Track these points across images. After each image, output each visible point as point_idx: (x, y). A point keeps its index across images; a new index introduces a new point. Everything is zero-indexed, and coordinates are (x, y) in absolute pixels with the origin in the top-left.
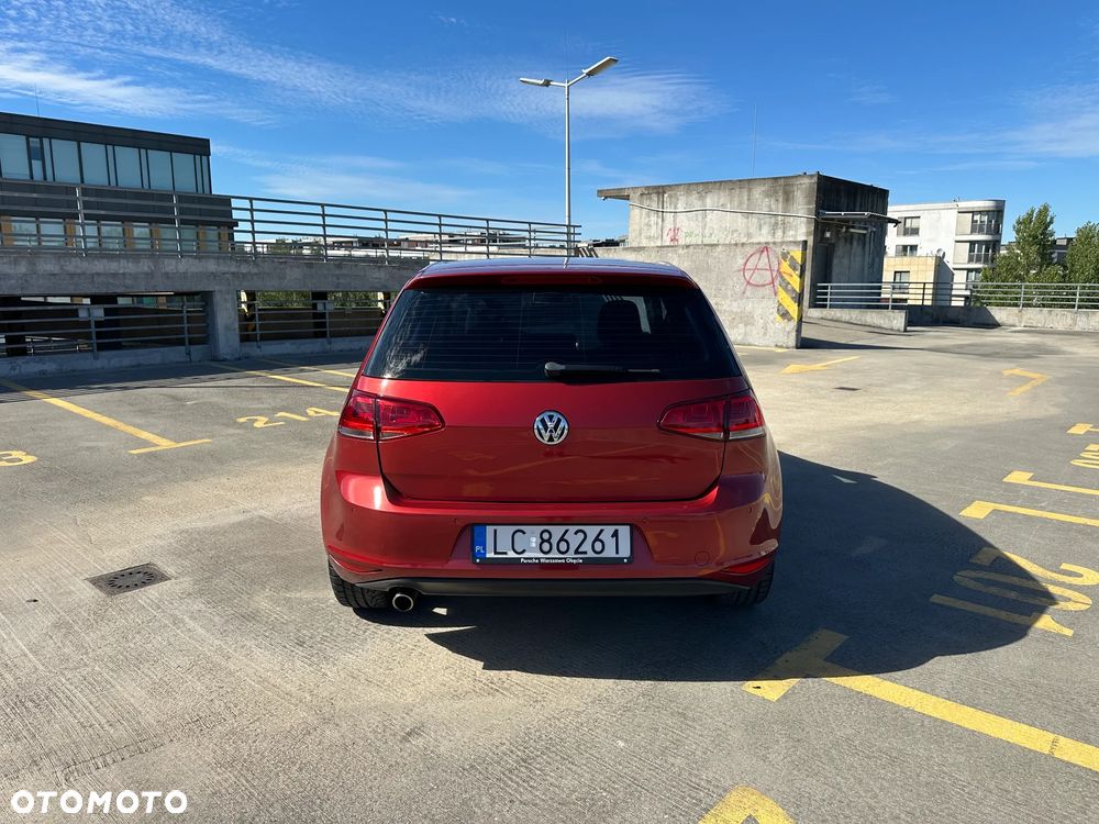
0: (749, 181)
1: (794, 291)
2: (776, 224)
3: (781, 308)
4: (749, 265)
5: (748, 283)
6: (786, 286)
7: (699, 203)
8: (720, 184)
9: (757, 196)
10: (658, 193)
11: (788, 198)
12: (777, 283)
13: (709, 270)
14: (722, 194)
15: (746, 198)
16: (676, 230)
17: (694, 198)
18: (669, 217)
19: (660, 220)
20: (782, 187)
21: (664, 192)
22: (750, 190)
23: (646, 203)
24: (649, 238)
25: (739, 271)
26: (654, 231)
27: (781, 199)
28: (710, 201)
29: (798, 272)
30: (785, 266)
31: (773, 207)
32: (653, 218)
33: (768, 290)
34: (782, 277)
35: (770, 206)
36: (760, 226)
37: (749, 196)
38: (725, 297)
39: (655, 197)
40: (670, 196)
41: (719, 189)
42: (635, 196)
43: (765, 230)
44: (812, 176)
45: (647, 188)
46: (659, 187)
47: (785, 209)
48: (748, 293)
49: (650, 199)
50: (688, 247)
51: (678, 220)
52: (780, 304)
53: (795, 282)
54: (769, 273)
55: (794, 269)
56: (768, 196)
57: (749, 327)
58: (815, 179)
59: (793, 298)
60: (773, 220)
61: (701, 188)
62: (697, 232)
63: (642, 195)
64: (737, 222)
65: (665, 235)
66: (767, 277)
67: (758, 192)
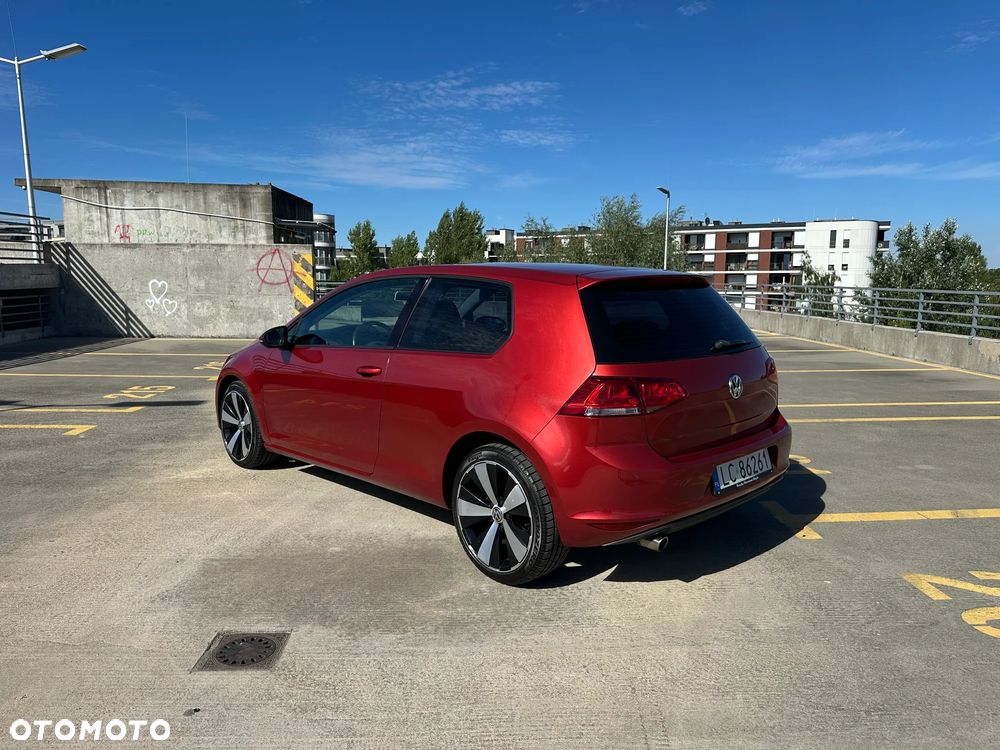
0: (204, 186)
1: (309, 288)
2: (236, 227)
3: (298, 304)
4: (262, 265)
5: (263, 281)
6: (301, 284)
7: (151, 202)
8: (173, 186)
9: (214, 200)
10: (99, 188)
11: (245, 205)
12: (292, 282)
13: (220, 268)
14: (175, 195)
15: (202, 201)
16: (126, 227)
17: (143, 196)
18: (116, 215)
19: (104, 217)
20: (239, 194)
21: (106, 188)
22: (205, 194)
23: (84, 197)
24: (92, 234)
25: (253, 270)
26: (97, 226)
27: (238, 205)
28: (162, 201)
29: (311, 273)
30: (298, 267)
31: (231, 211)
32: (95, 214)
33: (284, 288)
34: (297, 277)
35: (228, 211)
36: (220, 227)
37: (205, 199)
38: (240, 294)
39: (95, 192)
40: (114, 193)
41: (172, 191)
42: (68, 190)
43: (225, 233)
44: (266, 187)
45: (83, 181)
46: (100, 182)
47: (244, 214)
48: (264, 291)
49: (89, 193)
50: (193, 245)
51: (126, 218)
52: (297, 301)
53: (309, 281)
54: (283, 273)
55: (307, 270)
56: (225, 201)
57: (268, 322)
58: (269, 190)
59: (308, 295)
60: (232, 223)
61: (150, 187)
62: (151, 230)
63: (77, 188)
64: (195, 223)
65: (112, 232)
66: (282, 276)
67: (214, 197)
